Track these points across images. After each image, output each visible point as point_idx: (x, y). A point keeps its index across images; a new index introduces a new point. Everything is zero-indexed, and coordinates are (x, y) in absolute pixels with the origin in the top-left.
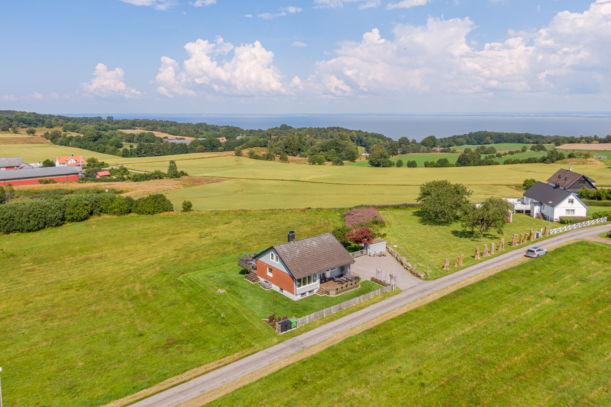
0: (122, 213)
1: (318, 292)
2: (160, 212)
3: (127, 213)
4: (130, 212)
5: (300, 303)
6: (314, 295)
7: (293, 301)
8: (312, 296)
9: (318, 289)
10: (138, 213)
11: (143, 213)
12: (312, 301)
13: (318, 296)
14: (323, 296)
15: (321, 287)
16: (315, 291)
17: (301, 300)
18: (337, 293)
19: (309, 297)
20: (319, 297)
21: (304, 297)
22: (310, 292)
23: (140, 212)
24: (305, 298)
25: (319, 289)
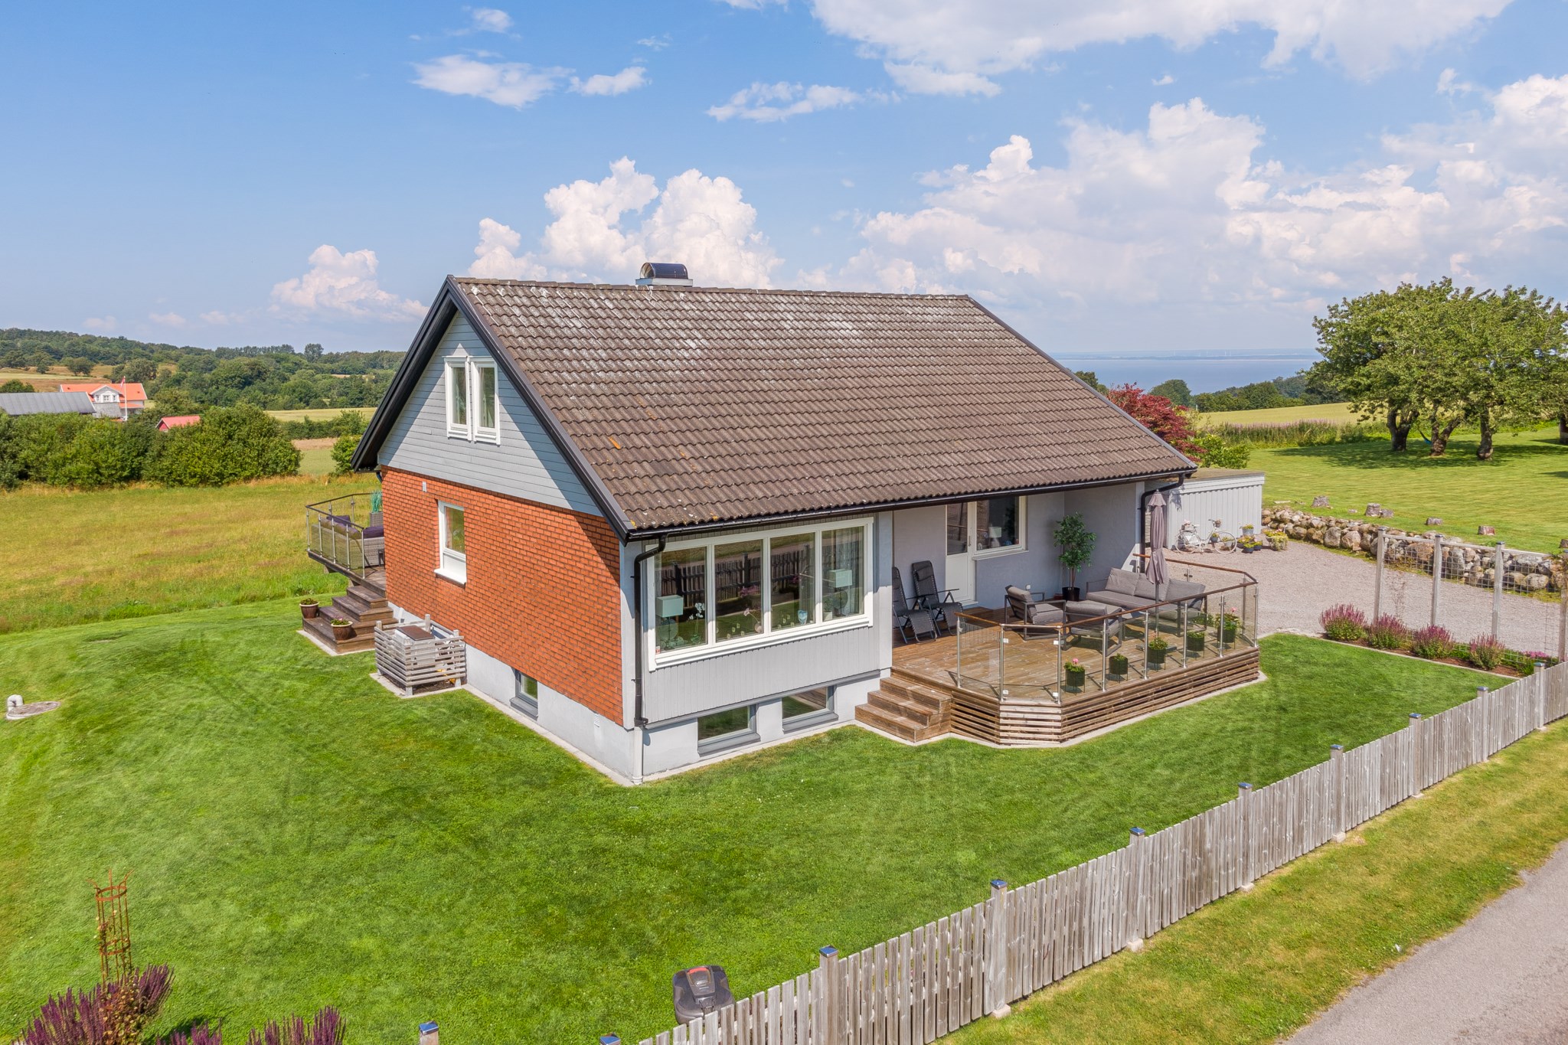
0: (99, 478)
1: (879, 707)
2: (247, 479)
3: (122, 479)
4: (135, 476)
5: (676, 807)
6: (837, 737)
7: (607, 791)
8: (816, 741)
9: (874, 686)
10: (162, 479)
11: (181, 483)
12: (813, 790)
13: (884, 744)
14: (935, 749)
15: (907, 667)
16: (849, 700)
17: (693, 783)
18: (1077, 717)
19: (785, 753)
20: (888, 755)
21: (730, 751)
22: (793, 706)
23: (173, 479)
24: (739, 767)
25: (886, 686)
